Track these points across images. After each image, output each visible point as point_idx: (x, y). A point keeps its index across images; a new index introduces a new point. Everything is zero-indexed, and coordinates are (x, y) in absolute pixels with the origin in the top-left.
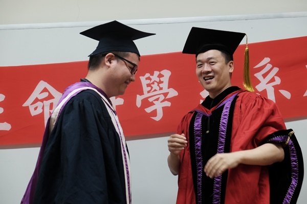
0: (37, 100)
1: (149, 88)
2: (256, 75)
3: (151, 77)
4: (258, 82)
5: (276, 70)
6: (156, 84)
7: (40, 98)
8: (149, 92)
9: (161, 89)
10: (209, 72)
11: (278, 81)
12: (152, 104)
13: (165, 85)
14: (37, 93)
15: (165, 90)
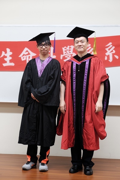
0: (24, 55)
1: (66, 52)
2: (106, 49)
3: (67, 48)
4: (107, 52)
5: (114, 47)
6: (68, 51)
7: (25, 54)
8: (65, 54)
9: (70, 53)
10: (81, 46)
11: (114, 52)
12: (66, 58)
13: (71, 51)
14: (24, 52)
15: (72, 53)
